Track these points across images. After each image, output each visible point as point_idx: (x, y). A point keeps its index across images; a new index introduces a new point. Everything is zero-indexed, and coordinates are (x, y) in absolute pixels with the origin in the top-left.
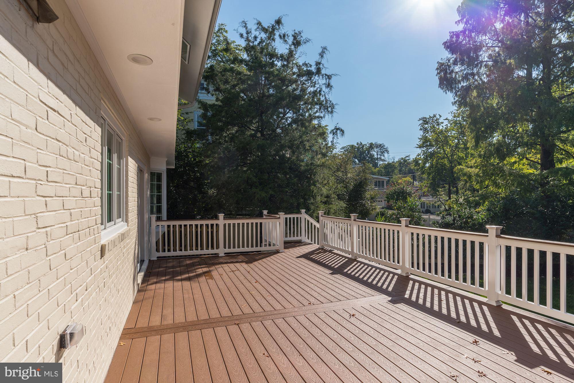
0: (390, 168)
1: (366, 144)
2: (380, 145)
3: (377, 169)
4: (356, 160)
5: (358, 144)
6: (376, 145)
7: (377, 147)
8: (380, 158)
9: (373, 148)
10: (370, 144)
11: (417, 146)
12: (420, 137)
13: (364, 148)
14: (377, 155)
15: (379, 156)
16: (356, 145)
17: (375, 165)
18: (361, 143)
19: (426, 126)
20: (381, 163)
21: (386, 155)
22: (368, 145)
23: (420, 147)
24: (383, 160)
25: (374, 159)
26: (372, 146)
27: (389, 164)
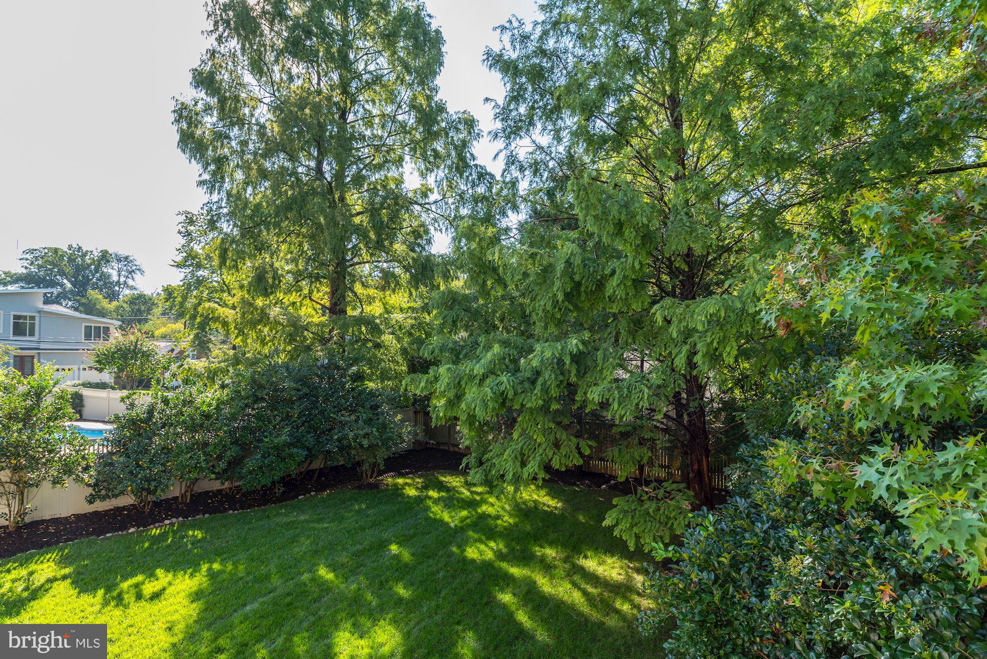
0: (145, 303)
1: (91, 252)
2: (126, 258)
3: (115, 303)
4: (65, 281)
5: (70, 247)
6: (116, 255)
7: (119, 260)
8: (125, 282)
9: (108, 261)
10: (101, 251)
11: (173, 263)
12: (179, 246)
13: (88, 257)
14: (119, 276)
15: (122, 279)
16: (65, 249)
17: (112, 296)
18: (80, 248)
19: (192, 228)
20: (127, 292)
21: (137, 276)
22: (96, 254)
23: (178, 266)
24: (132, 288)
25: (111, 283)
26: (105, 257)
27: (141, 296)
